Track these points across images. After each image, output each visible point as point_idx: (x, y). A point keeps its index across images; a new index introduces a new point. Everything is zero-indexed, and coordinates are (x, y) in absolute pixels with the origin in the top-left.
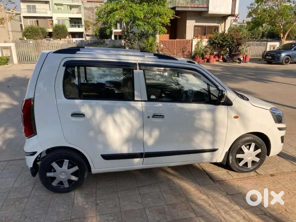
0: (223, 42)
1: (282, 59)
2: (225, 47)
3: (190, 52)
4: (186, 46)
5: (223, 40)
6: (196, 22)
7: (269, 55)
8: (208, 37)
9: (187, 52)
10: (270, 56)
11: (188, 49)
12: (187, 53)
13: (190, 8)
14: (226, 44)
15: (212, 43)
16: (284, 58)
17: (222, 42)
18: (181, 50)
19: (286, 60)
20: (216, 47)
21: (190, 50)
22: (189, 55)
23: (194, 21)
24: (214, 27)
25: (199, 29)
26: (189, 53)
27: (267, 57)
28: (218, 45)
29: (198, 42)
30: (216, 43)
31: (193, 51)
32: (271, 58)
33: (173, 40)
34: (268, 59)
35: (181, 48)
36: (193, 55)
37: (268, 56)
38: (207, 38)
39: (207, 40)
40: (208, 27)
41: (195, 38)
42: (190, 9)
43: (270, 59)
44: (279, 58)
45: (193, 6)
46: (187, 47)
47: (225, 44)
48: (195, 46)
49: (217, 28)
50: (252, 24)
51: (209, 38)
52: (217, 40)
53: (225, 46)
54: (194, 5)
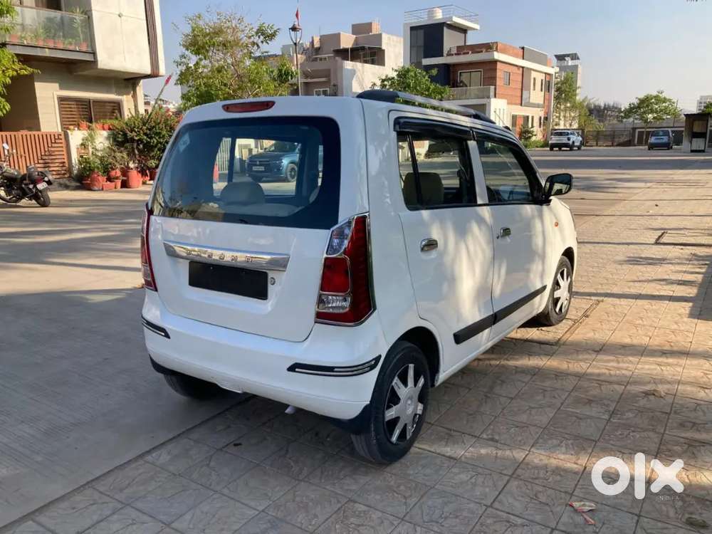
0: (151, 138)
1: (284, 170)
2: (156, 149)
3: (67, 165)
4: (53, 149)
5: (150, 134)
6: (61, 88)
7: (258, 163)
8: (106, 126)
9: (57, 164)
10: (260, 165)
11: (58, 157)
12: (57, 169)
13: (47, 50)
14: (158, 142)
15: (121, 140)
16: (287, 167)
17: (148, 137)
18: (40, 161)
19: (291, 172)
20: (133, 151)
21: (66, 160)
22: (64, 174)
23: (56, 85)
24: (110, 102)
25: (72, 106)
26: (64, 168)
27: (255, 168)
28: (138, 145)
29: (85, 139)
30: (132, 140)
31: (73, 161)
32: (263, 170)
33: (13, 134)
34: (257, 172)
35: (39, 155)
36: (75, 172)
37: (256, 165)
38: (104, 129)
39: (105, 133)
40: (94, 101)
41: (74, 130)
42: (47, 53)
43: (261, 172)
44: (279, 168)
45: (52, 45)
46: (54, 151)
47: (155, 141)
48: (78, 148)
49: (117, 106)
50: (195, 100)
51: (110, 129)
52: (134, 134)
53: (156, 146)
54: (55, 43)
